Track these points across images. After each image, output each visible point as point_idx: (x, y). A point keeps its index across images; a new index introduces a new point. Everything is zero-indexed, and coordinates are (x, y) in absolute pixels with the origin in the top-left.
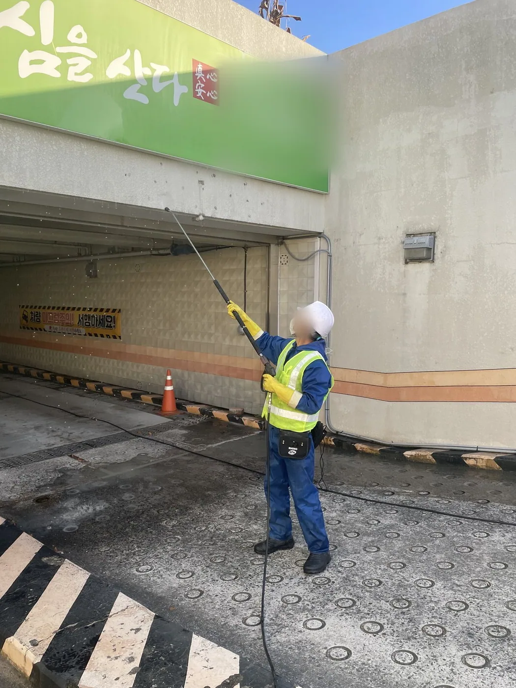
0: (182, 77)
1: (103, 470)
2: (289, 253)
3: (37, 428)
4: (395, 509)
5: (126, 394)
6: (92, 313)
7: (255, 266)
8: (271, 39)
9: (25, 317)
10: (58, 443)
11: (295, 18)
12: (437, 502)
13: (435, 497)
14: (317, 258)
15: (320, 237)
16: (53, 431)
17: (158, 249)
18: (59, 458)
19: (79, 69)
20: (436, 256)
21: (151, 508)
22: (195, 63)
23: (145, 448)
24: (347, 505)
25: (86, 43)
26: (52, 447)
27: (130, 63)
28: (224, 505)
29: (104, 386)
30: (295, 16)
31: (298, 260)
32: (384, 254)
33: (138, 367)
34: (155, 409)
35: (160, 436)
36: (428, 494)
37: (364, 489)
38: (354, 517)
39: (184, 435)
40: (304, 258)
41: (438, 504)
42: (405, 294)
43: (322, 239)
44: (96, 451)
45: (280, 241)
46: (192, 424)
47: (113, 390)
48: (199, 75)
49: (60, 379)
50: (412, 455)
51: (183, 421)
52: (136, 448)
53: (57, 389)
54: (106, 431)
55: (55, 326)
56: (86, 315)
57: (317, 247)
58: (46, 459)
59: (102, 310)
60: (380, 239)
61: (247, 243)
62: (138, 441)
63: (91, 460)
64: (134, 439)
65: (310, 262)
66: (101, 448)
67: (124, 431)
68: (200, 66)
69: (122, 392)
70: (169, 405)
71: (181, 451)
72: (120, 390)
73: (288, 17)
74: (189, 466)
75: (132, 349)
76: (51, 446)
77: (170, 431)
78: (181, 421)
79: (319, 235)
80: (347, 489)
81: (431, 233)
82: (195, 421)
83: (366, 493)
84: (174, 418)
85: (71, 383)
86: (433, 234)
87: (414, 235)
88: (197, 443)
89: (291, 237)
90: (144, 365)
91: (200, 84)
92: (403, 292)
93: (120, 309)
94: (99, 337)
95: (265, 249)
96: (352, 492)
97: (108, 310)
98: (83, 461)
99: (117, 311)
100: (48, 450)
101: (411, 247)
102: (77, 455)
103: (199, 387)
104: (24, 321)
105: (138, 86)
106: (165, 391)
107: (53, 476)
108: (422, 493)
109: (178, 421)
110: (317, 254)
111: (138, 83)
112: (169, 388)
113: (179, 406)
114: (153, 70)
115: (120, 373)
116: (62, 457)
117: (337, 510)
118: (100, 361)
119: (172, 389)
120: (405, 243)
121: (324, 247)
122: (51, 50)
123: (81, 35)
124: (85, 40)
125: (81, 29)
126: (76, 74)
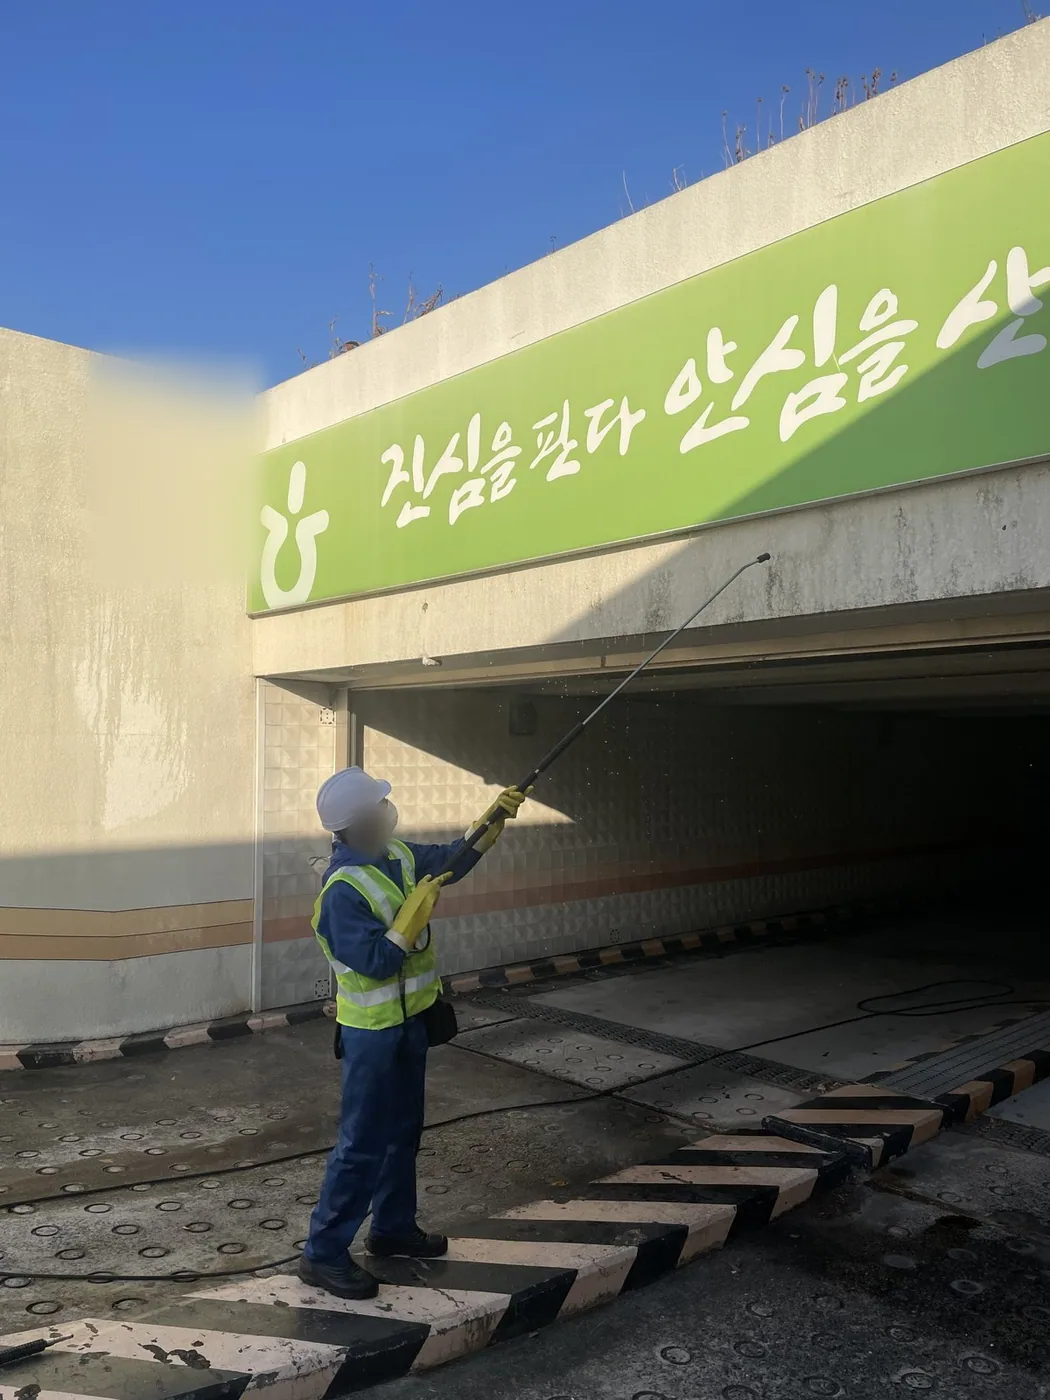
19: (880, 371)
25: (896, 312)
27: (996, 289)
105: (1017, 326)
111: (1017, 318)
122: (830, 368)
123: (884, 307)
124: (892, 310)
125: (885, 295)
126: (874, 383)
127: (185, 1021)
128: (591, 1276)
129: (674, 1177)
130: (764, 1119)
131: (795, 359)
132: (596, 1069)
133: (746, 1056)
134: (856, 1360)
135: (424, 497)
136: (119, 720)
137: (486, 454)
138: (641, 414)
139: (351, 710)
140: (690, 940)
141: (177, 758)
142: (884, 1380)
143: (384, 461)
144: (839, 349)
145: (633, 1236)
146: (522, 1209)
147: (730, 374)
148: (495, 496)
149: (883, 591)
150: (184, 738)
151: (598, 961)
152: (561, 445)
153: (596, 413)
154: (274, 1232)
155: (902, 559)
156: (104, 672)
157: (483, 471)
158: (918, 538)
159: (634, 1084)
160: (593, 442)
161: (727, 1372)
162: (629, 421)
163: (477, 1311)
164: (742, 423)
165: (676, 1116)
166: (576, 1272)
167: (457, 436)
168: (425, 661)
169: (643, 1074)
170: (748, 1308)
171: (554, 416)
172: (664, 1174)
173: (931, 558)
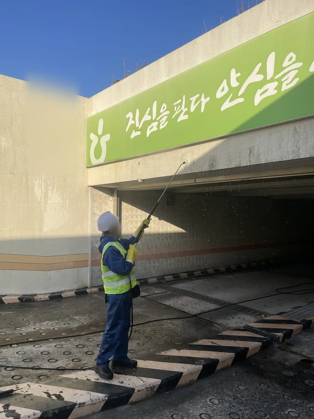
19: (289, 81)
122: (272, 80)
123: (291, 58)
124: (294, 59)
125: (291, 54)
126: (287, 85)
127: (68, 289)
128: (187, 374)
129: (215, 344)
130: (245, 326)
131: (260, 77)
132: (192, 308)
133: (239, 305)
134: (273, 406)
135: (139, 129)
136: (48, 199)
137: (158, 114)
138: (208, 99)
139: (118, 197)
140: (223, 269)
141: (65, 211)
142: (282, 413)
143: (127, 117)
144: (275, 73)
145: (201, 362)
146: (166, 352)
147: (238, 84)
148: (161, 127)
149: (288, 155)
150: (67, 205)
151: (193, 275)
152: (182, 110)
153: (193, 99)
154: (90, 355)
155: (295, 144)
156: (43, 184)
157: (157, 119)
158: (301, 137)
159: (203, 313)
160: (193, 108)
161: (230, 408)
162: (204, 101)
163: (150, 385)
164: (242, 100)
165: (217, 324)
166: (182, 373)
167: (149, 109)
168: (139, 181)
169: (206, 310)
170: (238, 387)
171: (180, 101)
172: (212, 342)
173: (305, 143)
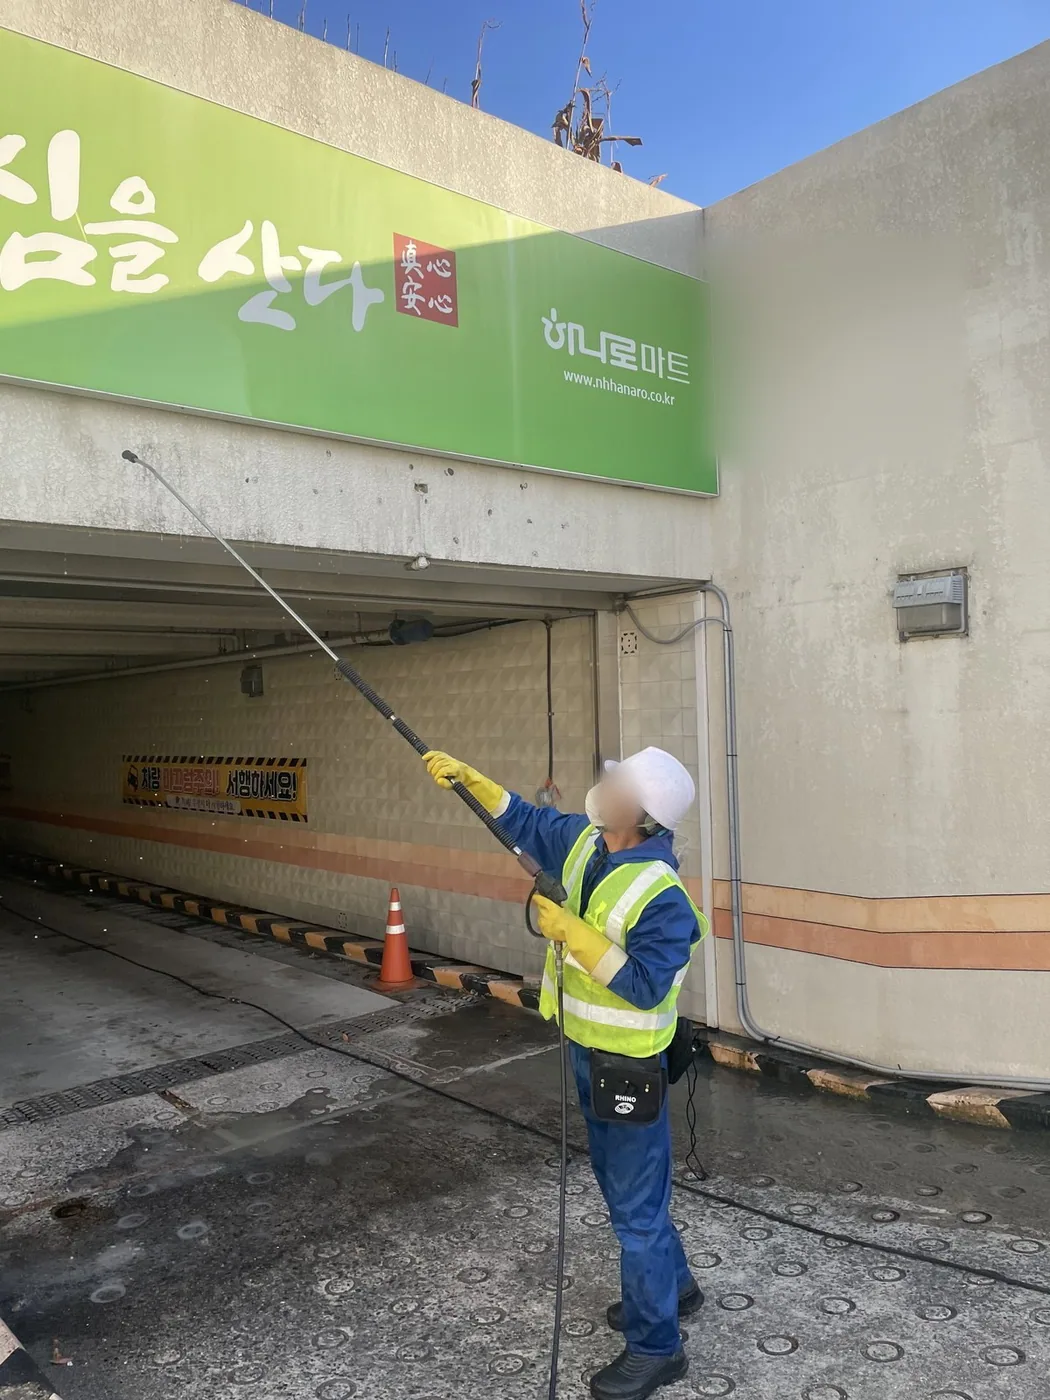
0: (371, 273)
1: (219, 1132)
2: (640, 628)
3: (113, 1023)
4: (897, 1266)
5: (316, 939)
6: (253, 768)
7: (569, 659)
8: (573, 185)
9: (132, 780)
10: (144, 1060)
11: (628, 141)
12: (1010, 1246)
13: (1006, 1232)
14: (700, 636)
15: (704, 591)
16: (144, 1031)
17: (367, 634)
18: (136, 1100)
19: (137, 267)
20: (972, 624)
21: (302, 1241)
22: (400, 241)
23: (326, 1073)
24: (777, 1250)
25: (154, 211)
26: (129, 1072)
27: (253, 250)
28: (473, 1237)
29: (274, 921)
30: (629, 137)
31: (660, 642)
32: (850, 622)
33: (339, 882)
34: (367, 977)
35: (363, 1045)
36: (986, 1221)
37: (824, 1201)
38: (788, 1288)
39: (419, 1041)
40: (671, 638)
41: (1010, 1252)
42: (904, 712)
43: (708, 594)
44: (221, 1080)
45: (617, 603)
46: (440, 1012)
47: (291, 932)
48: (410, 267)
49: (192, 906)
50: (948, 1105)
51: (423, 1007)
52: (308, 1075)
53: (180, 929)
54: (254, 1030)
55: (186, 797)
56: (242, 773)
57: (699, 614)
58: (110, 1100)
59: (271, 762)
60: (837, 588)
61: (551, 612)
62: (316, 1056)
63: (201, 1105)
64: (308, 1052)
65: (684, 646)
66: (231, 1075)
67: (292, 1032)
68: (411, 246)
69: (307, 935)
70: (396, 967)
71: (403, 1083)
72: (304, 931)
73: (614, 139)
74: (414, 1123)
75: (328, 842)
76: (128, 1068)
77: (390, 1030)
78: (417, 1007)
79: (702, 586)
80: (780, 1199)
81: (957, 569)
82: (447, 1005)
83: (828, 1212)
84: (405, 998)
85: (211, 917)
86: (961, 571)
87: (917, 576)
88: (440, 1063)
89: (643, 593)
90: (351, 876)
91: (412, 283)
92: (900, 706)
93: (305, 760)
94: (267, 819)
95: (586, 620)
96: (793, 1209)
97: (283, 762)
98: (185, 1107)
99: (299, 763)
100: (122, 1078)
101: (911, 604)
102: (176, 1091)
103: (460, 925)
104: (132, 787)
105: (273, 295)
106: (388, 936)
107: (113, 1145)
108: (970, 1217)
109: (413, 1004)
110: (700, 626)
111: (272, 289)
112: (396, 930)
113: (418, 970)
114: (305, 261)
115: (306, 894)
116: (144, 1098)
117: (749, 1263)
118: (267, 868)
119: (403, 931)
120: (896, 595)
121: (714, 610)
122: (72, 229)
123: (140, 197)
124: (149, 206)
125: (139, 184)
126: (130, 277)
131: (22, 193)
144: (86, 213)
149: (125, 513)
